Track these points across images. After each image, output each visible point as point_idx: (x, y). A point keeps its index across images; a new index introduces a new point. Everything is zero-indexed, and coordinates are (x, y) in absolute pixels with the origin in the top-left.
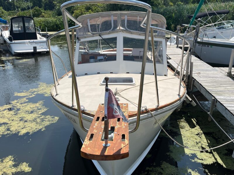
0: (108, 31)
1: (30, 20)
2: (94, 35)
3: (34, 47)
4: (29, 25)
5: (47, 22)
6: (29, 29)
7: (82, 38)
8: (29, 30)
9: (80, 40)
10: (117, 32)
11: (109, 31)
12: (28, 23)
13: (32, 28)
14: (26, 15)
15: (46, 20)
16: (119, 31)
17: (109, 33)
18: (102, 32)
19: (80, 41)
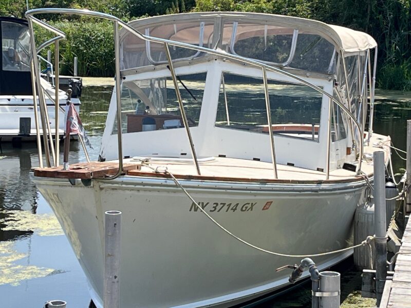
0: (190, 58)
1: (20, 29)
2: (157, 67)
3: (21, 119)
4: (15, 48)
5: (88, 39)
6: (13, 59)
7: (129, 74)
8: (13, 65)
9: (124, 78)
10: (209, 61)
11: (192, 57)
12: (13, 41)
13: (23, 56)
14: (11, 12)
15: (85, 30)
16: (213, 59)
17: (190, 64)
18: (176, 60)
19: (123, 81)
